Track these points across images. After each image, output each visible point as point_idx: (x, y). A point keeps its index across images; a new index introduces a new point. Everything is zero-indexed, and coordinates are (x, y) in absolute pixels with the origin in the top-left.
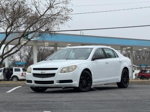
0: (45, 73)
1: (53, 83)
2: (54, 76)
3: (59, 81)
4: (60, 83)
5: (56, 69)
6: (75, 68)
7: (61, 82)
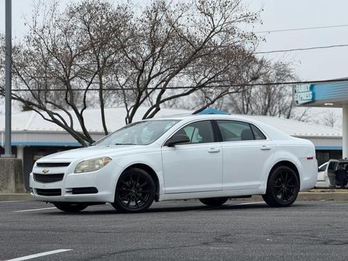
0: (49, 173)
1: (60, 194)
2: (61, 180)
3: (71, 190)
4: (74, 193)
5: (67, 164)
6: (105, 164)
7: (75, 191)
